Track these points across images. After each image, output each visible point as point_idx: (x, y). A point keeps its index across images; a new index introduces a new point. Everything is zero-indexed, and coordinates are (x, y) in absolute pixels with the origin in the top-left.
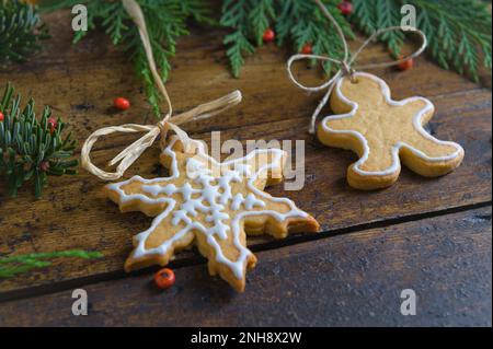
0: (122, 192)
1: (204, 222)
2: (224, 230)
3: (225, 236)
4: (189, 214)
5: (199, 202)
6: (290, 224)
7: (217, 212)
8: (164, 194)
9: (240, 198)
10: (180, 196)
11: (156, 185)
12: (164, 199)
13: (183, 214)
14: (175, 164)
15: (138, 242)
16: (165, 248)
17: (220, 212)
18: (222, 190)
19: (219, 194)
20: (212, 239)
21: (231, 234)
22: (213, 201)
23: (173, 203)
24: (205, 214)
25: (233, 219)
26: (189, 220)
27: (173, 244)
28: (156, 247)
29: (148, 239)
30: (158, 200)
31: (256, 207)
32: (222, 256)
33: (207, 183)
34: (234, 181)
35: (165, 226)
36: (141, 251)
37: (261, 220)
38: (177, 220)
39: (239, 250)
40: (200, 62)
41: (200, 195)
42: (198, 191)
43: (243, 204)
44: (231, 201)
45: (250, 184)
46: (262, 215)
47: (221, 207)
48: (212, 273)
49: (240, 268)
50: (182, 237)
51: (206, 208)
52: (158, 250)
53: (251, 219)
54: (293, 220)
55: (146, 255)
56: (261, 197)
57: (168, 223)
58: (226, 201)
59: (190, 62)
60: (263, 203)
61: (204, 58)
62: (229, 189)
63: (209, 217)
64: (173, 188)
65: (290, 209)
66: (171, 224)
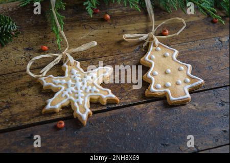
0: (45, 82)
1: (74, 97)
2: (81, 100)
3: (81, 103)
4: (69, 93)
5: (73, 89)
6: (108, 100)
7: (80, 93)
8: (60, 84)
9: (90, 87)
10: (67, 85)
11: (58, 80)
12: (60, 86)
13: (66, 93)
14: (67, 71)
15: (48, 103)
16: (58, 106)
17: (81, 93)
18: (83, 84)
19: (82, 86)
20: (76, 104)
21: (84, 102)
22: (79, 89)
23: (63, 88)
24: (75, 93)
25: (85, 96)
26: (69, 95)
27: (62, 104)
28: (54, 105)
29: (52, 102)
30: (58, 86)
31: (95, 92)
32: (78, 111)
33: (78, 80)
34: (88, 80)
36: (49, 106)
37: (97, 98)
38: (64, 95)
40: (77, 28)
41: (75, 85)
42: (74, 83)
43: (90, 90)
44: (86, 89)
45: (95, 82)
46: (97, 95)
47: (82, 91)
48: (75, 117)
49: (85, 116)
50: (65, 102)
51: (76, 91)
52: (55, 107)
53: (93, 97)
54: (109, 98)
55: (51, 108)
56: (98, 88)
57: (60, 96)
58: (84, 88)
59: (74, 28)
60: (98, 90)
61: (80, 26)
62: (86, 84)
63: (76, 95)
64: (64, 81)
65: (108, 93)
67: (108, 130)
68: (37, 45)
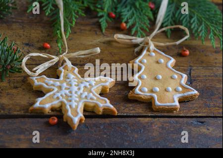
0: (36, 81)
1: (67, 100)
2: (74, 104)
3: (74, 107)
4: (62, 95)
5: (67, 91)
6: (104, 109)
7: (74, 97)
8: (53, 85)
9: (86, 93)
10: (60, 88)
11: (51, 81)
12: (53, 87)
13: (59, 95)
14: (62, 75)
15: (37, 102)
16: (48, 106)
18: (79, 89)
19: (77, 90)
20: (68, 107)
21: (77, 107)
22: (74, 92)
23: (56, 89)
24: (68, 96)
25: (80, 101)
26: (61, 97)
27: (52, 105)
28: (43, 104)
29: (41, 101)
30: (50, 87)
31: (91, 99)
32: (70, 113)
33: (73, 85)
34: (85, 87)
35: (50, 98)
36: (37, 105)
37: (92, 105)
38: (55, 97)
39: (78, 113)
40: (87, 32)
41: (69, 89)
42: (68, 87)
43: (86, 97)
44: (81, 94)
45: (92, 89)
46: (93, 102)
47: (76, 95)
48: (65, 120)
49: (76, 120)
50: (56, 103)
51: (70, 94)
52: (44, 106)
53: (88, 103)
54: (106, 107)
55: (39, 107)
56: (95, 96)
57: (52, 97)
58: (79, 94)
59: (83, 31)
60: (95, 98)
61: (90, 31)
62: (82, 89)
63: (70, 98)
64: (58, 84)
65: (106, 102)
66: (53, 97)
67: (105, 136)
68: (38, 42)
